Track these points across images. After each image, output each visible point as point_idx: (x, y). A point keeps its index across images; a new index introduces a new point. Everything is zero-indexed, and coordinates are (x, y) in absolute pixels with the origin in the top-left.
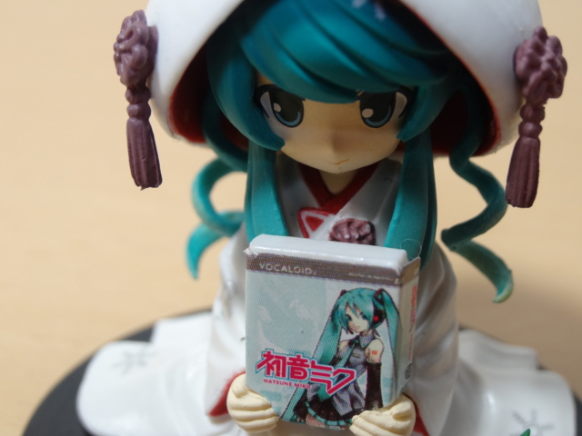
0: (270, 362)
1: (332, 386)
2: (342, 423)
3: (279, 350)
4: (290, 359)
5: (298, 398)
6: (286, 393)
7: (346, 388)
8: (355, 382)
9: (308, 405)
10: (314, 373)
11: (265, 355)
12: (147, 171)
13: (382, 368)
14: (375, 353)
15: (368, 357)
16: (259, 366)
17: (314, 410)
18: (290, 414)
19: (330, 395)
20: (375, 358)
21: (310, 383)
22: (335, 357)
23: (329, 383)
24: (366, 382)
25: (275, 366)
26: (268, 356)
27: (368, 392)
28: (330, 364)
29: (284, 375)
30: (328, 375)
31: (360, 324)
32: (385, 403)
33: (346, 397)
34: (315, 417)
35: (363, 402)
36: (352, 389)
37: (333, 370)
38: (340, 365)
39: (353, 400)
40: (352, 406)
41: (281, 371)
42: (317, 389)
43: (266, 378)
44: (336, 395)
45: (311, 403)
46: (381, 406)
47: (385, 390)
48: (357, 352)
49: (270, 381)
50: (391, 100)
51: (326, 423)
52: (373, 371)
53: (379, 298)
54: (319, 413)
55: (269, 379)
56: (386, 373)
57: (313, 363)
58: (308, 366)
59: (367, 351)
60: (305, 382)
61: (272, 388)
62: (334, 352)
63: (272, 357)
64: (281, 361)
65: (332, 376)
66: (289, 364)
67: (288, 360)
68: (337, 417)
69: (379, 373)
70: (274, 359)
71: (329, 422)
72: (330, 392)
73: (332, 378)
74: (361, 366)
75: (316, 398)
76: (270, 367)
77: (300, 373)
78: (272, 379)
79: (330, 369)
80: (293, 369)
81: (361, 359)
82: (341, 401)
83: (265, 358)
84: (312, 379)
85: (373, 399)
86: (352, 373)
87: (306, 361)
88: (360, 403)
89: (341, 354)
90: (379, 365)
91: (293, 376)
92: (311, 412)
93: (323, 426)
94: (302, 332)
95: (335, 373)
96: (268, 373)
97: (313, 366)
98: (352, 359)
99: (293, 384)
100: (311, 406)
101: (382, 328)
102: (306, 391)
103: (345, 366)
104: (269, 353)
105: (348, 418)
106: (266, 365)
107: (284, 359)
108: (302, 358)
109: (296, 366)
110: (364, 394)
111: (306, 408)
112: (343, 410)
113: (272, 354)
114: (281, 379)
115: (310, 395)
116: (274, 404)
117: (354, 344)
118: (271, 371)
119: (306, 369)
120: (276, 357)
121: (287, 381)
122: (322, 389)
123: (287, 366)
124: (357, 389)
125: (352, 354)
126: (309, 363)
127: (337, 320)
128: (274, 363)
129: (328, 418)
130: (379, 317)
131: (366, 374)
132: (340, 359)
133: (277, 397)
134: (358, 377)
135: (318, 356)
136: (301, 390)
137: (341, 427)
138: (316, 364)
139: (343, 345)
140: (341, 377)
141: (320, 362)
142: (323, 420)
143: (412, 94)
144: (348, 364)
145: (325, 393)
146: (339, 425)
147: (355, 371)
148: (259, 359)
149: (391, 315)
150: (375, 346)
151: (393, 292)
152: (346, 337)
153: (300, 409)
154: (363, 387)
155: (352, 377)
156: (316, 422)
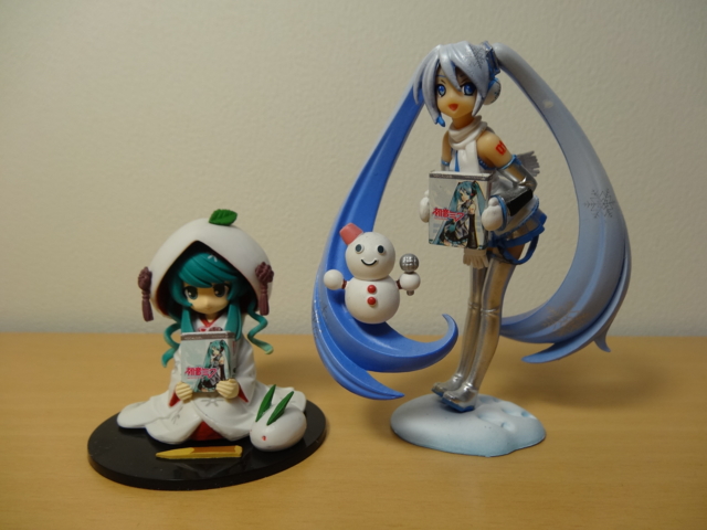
2: (213, 388)
3: (192, 366)
5: (199, 382)
6: (194, 381)
7: (214, 375)
8: (216, 373)
9: (202, 384)
12: (148, 316)
13: (225, 366)
14: (222, 361)
15: (220, 363)
20: (222, 363)
22: (210, 365)
24: (220, 372)
28: (208, 368)
31: (217, 352)
33: (214, 379)
34: (205, 388)
36: (216, 375)
38: (212, 368)
39: (216, 379)
40: (216, 381)
41: (193, 374)
44: (211, 378)
46: (225, 380)
47: (226, 373)
48: (216, 362)
49: (189, 378)
50: (224, 289)
52: (222, 367)
53: (222, 343)
54: (206, 386)
56: (226, 368)
59: (219, 361)
60: (200, 377)
62: (209, 363)
68: (212, 386)
69: (224, 368)
74: (218, 367)
75: (205, 381)
81: (218, 364)
82: (212, 380)
85: (223, 377)
88: (219, 380)
90: (223, 365)
92: (203, 386)
93: (207, 391)
94: (199, 359)
96: (189, 375)
98: (215, 365)
101: (223, 353)
102: (201, 379)
105: (215, 386)
107: (194, 369)
109: (198, 371)
110: (220, 376)
112: (213, 384)
114: (193, 377)
115: (203, 380)
117: (215, 359)
122: (206, 377)
127: (210, 352)
129: (209, 388)
130: (222, 349)
131: (220, 369)
133: (191, 383)
134: (217, 371)
135: (204, 366)
137: (213, 390)
141: (205, 368)
142: (207, 389)
143: (230, 287)
144: (214, 367)
145: (208, 378)
147: (216, 369)
149: (226, 348)
150: (222, 359)
151: (226, 341)
152: (213, 357)
153: (200, 386)
154: (219, 374)
156: (205, 390)
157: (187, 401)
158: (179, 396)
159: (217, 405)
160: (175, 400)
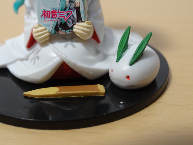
0: (45, 14)
1: (66, 18)
2: (70, 30)
3: (47, 9)
4: (51, 11)
5: (55, 25)
6: (51, 24)
7: (70, 17)
8: (73, 15)
9: (59, 26)
10: (59, 15)
11: (43, 12)
13: (80, 8)
14: (77, 3)
15: (75, 5)
16: (42, 16)
17: (61, 28)
18: (53, 31)
19: (65, 21)
20: (78, 5)
21: (58, 19)
22: (65, 8)
23: (64, 17)
24: (76, 14)
25: (47, 15)
26: (44, 12)
27: (77, 17)
28: (64, 10)
29: (50, 18)
30: (64, 14)
32: (83, 20)
33: (70, 21)
34: (61, 30)
35: (76, 21)
36: (72, 17)
37: (65, 12)
38: (67, 10)
39: (73, 21)
40: (73, 23)
41: (49, 16)
42: (61, 20)
43: (44, 20)
44: (67, 21)
45: (60, 25)
46: (82, 21)
47: (82, 16)
48: (72, 4)
49: (46, 21)
51: (65, 32)
52: (78, 9)
54: (63, 29)
55: (45, 20)
56: (82, 10)
57: (59, 11)
58: (57, 13)
59: (75, 3)
60: (57, 18)
61: (47, 23)
62: (65, 6)
63: (45, 12)
64: (49, 13)
65: (65, 14)
66: (51, 13)
67: (51, 12)
68: (69, 29)
69: (80, 10)
70: (46, 13)
71: (66, 31)
72: (65, 20)
73: (65, 15)
74: (74, 9)
75: (61, 23)
76: (45, 16)
77: (55, 16)
78: (46, 20)
79: (64, 12)
80: (52, 15)
81: (74, 7)
82: (69, 22)
83: (43, 13)
84: (59, 17)
85: (79, 19)
86: (71, 12)
87: (56, 11)
88: (75, 22)
89: (67, 6)
90: (79, 7)
91: (53, 17)
92: (60, 29)
93: (64, 33)
94: (54, 1)
95: (66, 13)
96: (45, 18)
97: (59, 12)
98: (71, 7)
99: (53, 20)
100: (60, 27)
102: (57, 22)
103: (69, 10)
104: (44, 11)
105: (72, 28)
106: (44, 15)
107: (49, 12)
108: (55, 10)
109: (53, 13)
110: (76, 18)
111: (58, 28)
112: (70, 26)
113: (45, 11)
114: (49, 19)
115: (59, 23)
116: (48, 28)
117: (71, 2)
118: (46, 17)
119: (57, 14)
120: (47, 12)
121: (51, 19)
122: (62, 20)
123: (51, 14)
124: (73, 17)
125: (70, 5)
126: (57, 11)
128: (46, 14)
129: (66, 30)
131: (76, 11)
132: (67, 8)
133: (48, 26)
134: (73, 13)
135: (60, 9)
136: (56, 21)
137: (70, 32)
138: (60, 11)
139: (67, 3)
140: (68, 14)
141: (61, 10)
142: (64, 31)
144: (70, 9)
145: (64, 21)
146: (69, 31)
147: (72, 11)
148: (42, 13)
153: (56, 29)
154: (75, 16)
155: (71, 13)
156: (62, 32)
157: (44, 43)
158: (36, 39)
159: (74, 46)
160: (32, 43)
